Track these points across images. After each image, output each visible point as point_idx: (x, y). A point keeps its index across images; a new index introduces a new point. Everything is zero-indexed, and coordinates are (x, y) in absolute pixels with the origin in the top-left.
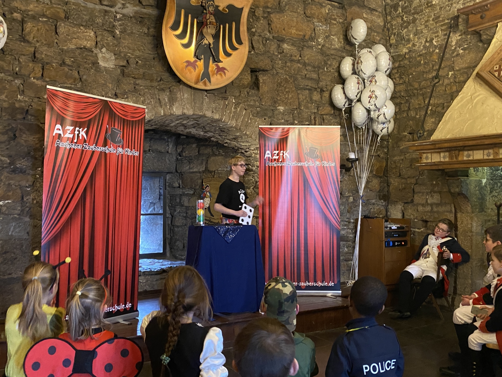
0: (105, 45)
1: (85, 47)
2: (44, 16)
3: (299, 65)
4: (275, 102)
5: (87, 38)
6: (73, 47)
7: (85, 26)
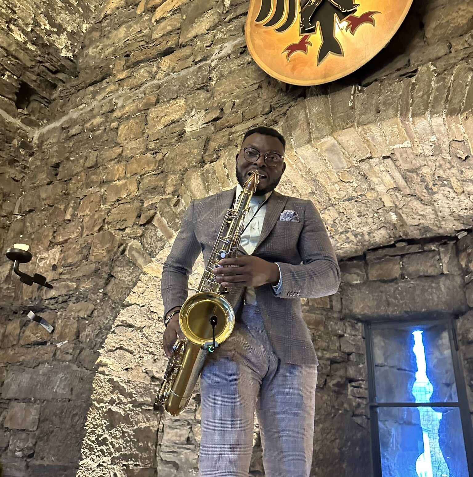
0: (195, 105)
1: (173, 121)
2: (138, 111)
5: (177, 109)
6: (161, 127)
7: (175, 98)
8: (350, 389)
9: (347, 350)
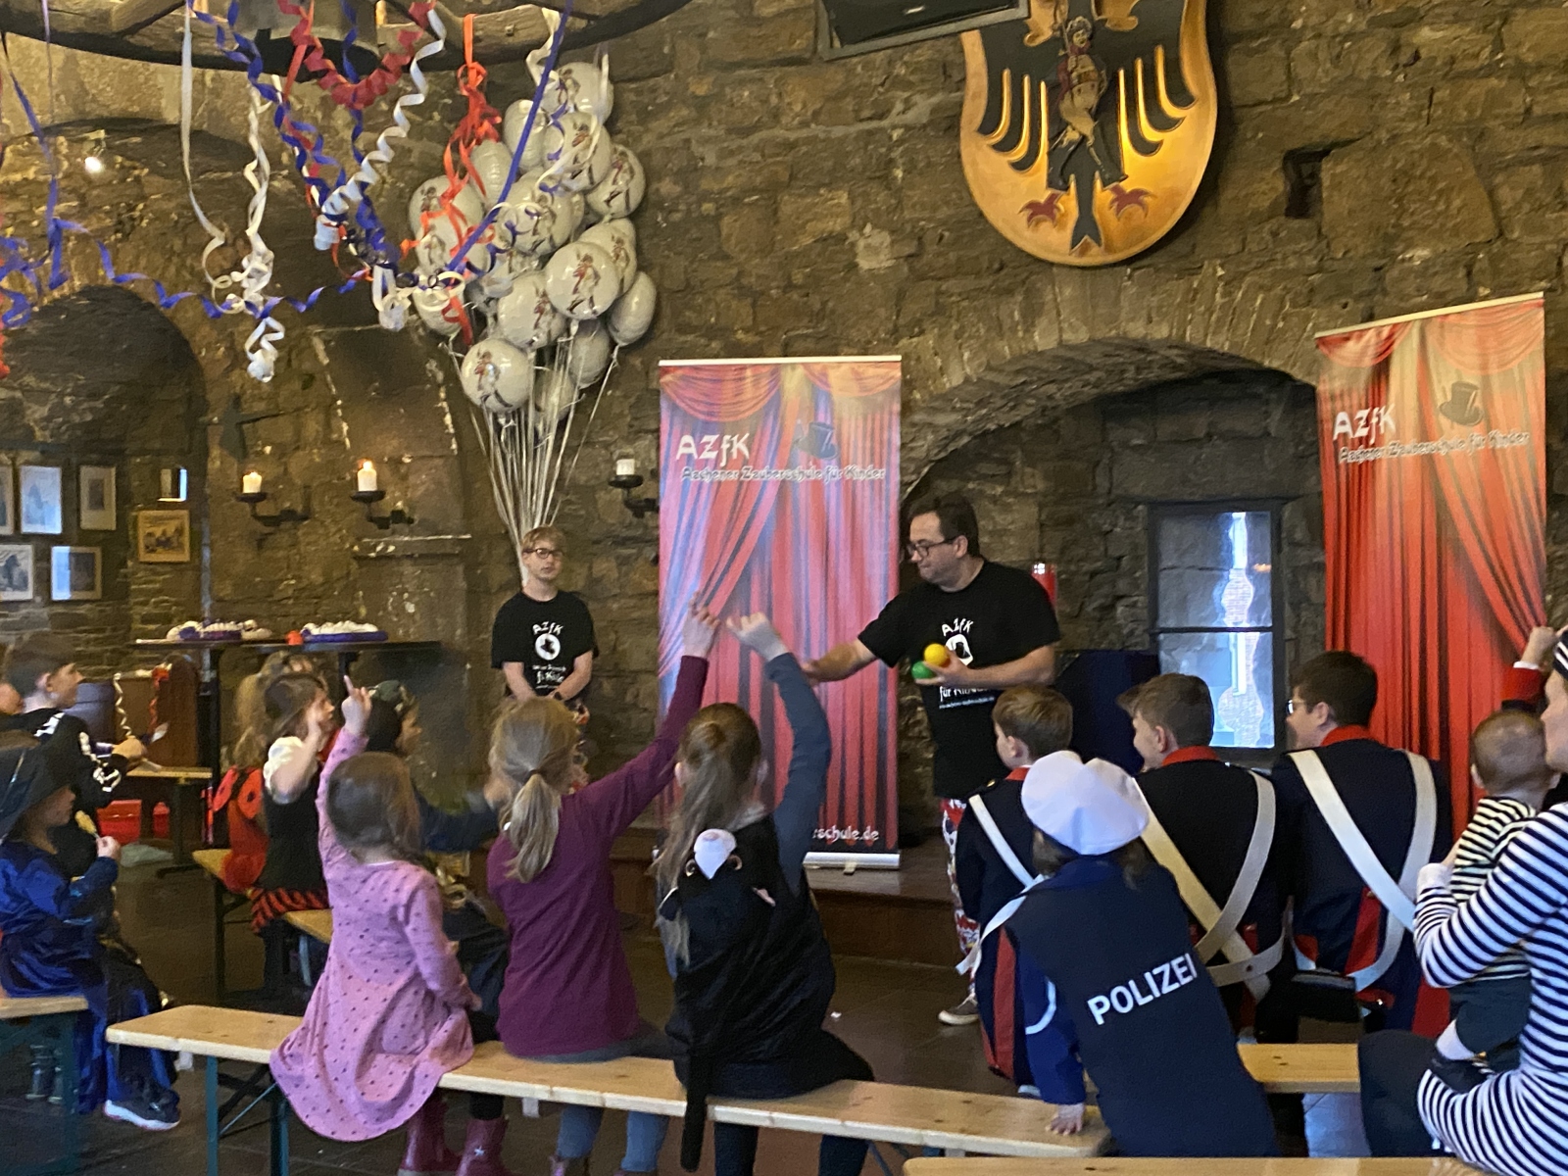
0: (870, 215)
1: (830, 235)
2: (754, 190)
3: (1494, 82)
4: (1389, 241)
5: (834, 210)
6: (809, 241)
7: (829, 186)
8: (1120, 609)
9: (1117, 554)
